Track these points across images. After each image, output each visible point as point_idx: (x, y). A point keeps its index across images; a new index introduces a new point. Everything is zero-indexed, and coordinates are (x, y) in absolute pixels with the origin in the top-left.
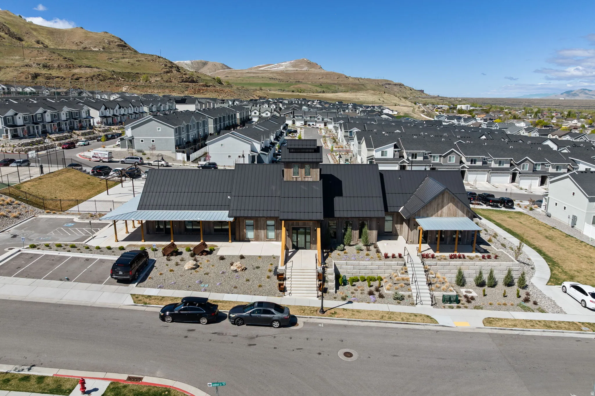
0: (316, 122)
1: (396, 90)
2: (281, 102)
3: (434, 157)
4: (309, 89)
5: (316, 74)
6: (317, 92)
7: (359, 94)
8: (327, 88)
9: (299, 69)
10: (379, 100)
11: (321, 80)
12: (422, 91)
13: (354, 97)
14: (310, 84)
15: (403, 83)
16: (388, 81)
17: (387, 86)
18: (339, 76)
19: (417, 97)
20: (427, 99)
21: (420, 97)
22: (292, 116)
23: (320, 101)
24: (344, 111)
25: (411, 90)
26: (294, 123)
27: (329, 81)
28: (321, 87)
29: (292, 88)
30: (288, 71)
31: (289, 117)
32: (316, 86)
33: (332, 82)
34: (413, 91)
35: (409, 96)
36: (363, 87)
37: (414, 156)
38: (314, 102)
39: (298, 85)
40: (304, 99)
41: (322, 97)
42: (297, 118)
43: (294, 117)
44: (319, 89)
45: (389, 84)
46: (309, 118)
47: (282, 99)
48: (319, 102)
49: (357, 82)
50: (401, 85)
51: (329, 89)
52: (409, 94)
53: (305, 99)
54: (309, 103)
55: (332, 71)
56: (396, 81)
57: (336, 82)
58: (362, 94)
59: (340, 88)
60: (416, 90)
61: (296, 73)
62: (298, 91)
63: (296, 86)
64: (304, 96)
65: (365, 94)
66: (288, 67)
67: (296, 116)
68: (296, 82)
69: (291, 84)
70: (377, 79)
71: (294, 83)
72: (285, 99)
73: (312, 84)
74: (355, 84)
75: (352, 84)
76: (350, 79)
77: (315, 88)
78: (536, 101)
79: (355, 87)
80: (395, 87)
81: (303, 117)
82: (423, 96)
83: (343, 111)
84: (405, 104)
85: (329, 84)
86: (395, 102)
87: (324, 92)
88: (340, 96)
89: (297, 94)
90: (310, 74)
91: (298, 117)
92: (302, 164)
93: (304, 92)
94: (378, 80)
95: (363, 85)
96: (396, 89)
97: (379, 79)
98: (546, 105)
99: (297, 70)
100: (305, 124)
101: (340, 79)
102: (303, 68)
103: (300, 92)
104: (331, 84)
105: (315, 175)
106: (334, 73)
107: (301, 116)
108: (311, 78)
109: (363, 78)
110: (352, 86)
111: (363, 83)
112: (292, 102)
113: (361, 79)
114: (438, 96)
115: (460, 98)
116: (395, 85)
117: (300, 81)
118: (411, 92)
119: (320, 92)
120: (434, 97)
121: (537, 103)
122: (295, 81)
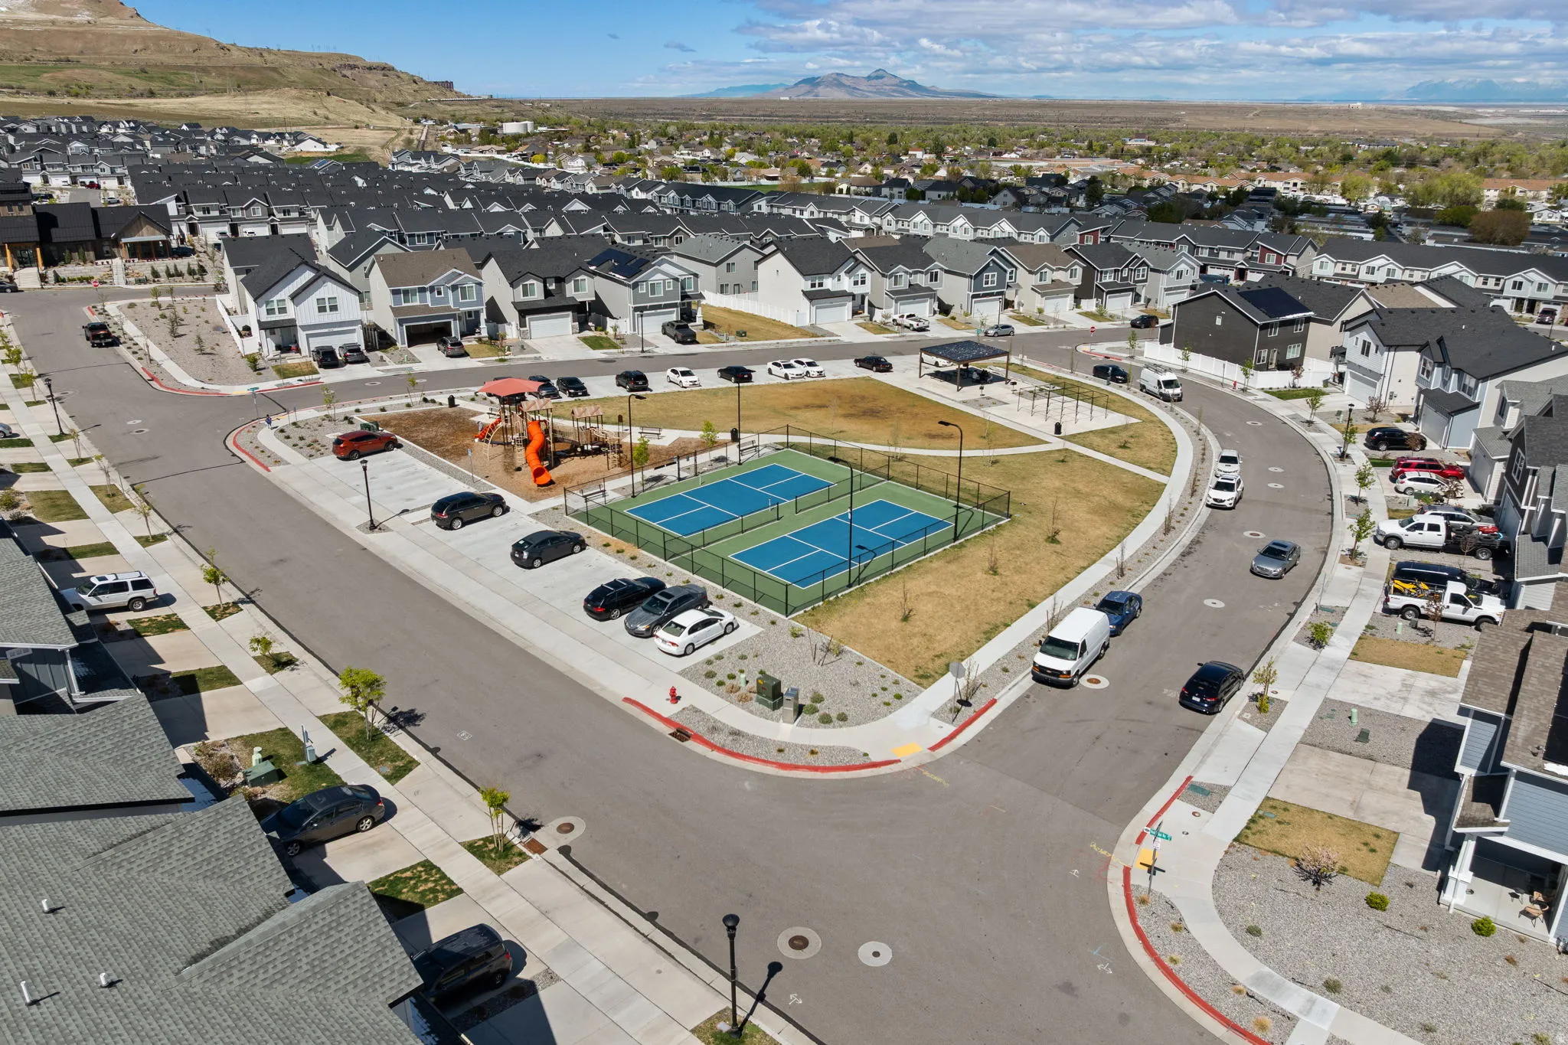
0: (97, 176)
1: (372, 83)
2: (12, 131)
3: (234, 210)
4: (106, 85)
5: (124, 38)
6: (133, 93)
7: (259, 97)
8: (164, 79)
9: (60, 18)
10: (315, 113)
11: (143, 56)
12: (449, 85)
13: (243, 107)
14: (104, 69)
15: (391, 64)
16: (347, 57)
17: (348, 73)
18: (199, 44)
19: (432, 103)
20: (459, 108)
21: (439, 101)
22: (39, 167)
23: (134, 122)
24: (195, 149)
25: (415, 82)
26: (46, 181)
27: (167, 59)
28: (145, 79)
29: (46, 80)
30: (21, 22)
31: (32, 167)
32: (128, 74)
33: (179, 62)
34: (421, 85)
35: (410, 99)
36: (275, 76)
37: (207, 210)
38: (118, 127)
39: (68, 72)
40: (87, 120)
41: (146, 109)
42: (51, 170)
43: (43, 168)
44: (140, 85)
45: (353, 67)
46: (79, 170)
47: (16, 120)
48: (132, 125)
49: (257, 60)
50: (386, 69)
51: (171, 82)
52: (410, 94)
53: (91, 119)
54: (104, 130)
55: (173, 28)
56: (372, 57)
57: (191, 62)
58: (266, 98)
59: (205, 79)
60: (429, 83)
61: (51, 34)
62: (69, 94)
63: (60, 75)
64: (89, 107)
65: (275, 100)
66: (19, 8)
67: (49, 166)
68: (60, 60)
69: (42, 68)
70: (317, 51)
71: (50, 64)
72: (26, 122)
73: (114, 68)
74: (250, 68)
75: (242, 68)
76: (235, 53)
77: (125, 82)
78: (725, 106)
79: (250, 76)
80: (369, 76)
81: (65, 168)
82: (450, 97)
83: (192, 148)
84: (383, 124)
85: (167, 67)
86: (358, 118)
87: (152, 94)
88: (203, 106)
89: (66, 100)
90: (100, 36)
91: (53, 166)
92: (15, 203)
93: (87, 95)
94: (319, 57)
95: (274, 69)
96: (373, 80)
97: (323, 51)
98: (744, 115)
99: (53, 23)
100: (74, 182)
101: (203, 53)
102: (75, 15)
103: (77, 95)
104: (175, 67)
105: (27, 211)
106: (180, 34)
107: (59, 166)
108: (106, 50)
109: (275, 49)
110: (241, 73)
111: (276, 65)
112: (50, 129)
113: (269, 51)
114: (491, 98)
115: (546, 101)
116: (370, 69)
117: (71, 57)
118: (416, 87)
119: (142, 95)
120: (480, 102)
121: (727, 110)
122: (53, 58)
